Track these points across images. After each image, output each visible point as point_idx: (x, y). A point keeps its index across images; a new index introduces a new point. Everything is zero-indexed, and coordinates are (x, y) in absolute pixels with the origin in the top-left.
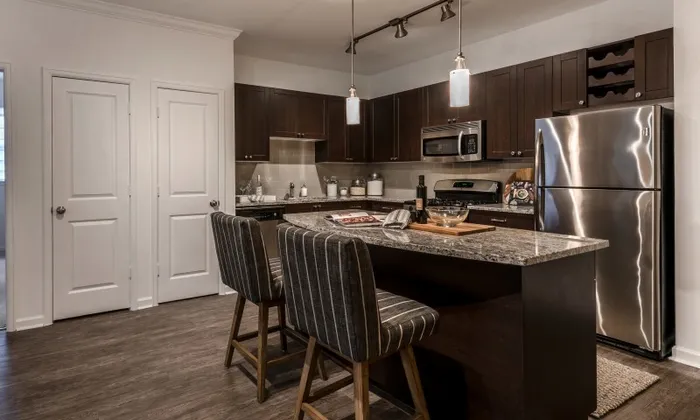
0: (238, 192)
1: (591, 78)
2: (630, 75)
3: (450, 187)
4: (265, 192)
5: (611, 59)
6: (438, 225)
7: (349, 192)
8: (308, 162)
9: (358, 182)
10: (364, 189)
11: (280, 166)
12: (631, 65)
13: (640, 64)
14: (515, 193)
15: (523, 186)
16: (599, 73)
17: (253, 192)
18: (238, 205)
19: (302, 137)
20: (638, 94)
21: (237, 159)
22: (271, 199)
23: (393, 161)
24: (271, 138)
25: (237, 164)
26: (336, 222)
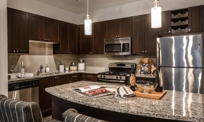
0: (10, 72)
1: (172, 22)
2: (186, 22)
3: (116, 66)
4: (26, 71)
5: (179, 15)
6: (142, 92)
7: (69, 69)
8: (49, 54)
9: (73, 64)
10: (76, 67)
11: (34, 56)
12: (187, 18)
13: (190, 18)
14: (143, 68)
15: (146, 65)
16: (175, 20)
17: (19, 71)
18: (10, 81)
19: (47, 41)
20: (189, 30)
21: (8, 53)
22: (30, 75)
23: (91, 54)
24: (30, 41)
25: (8, 55)
26: (84, 94)
